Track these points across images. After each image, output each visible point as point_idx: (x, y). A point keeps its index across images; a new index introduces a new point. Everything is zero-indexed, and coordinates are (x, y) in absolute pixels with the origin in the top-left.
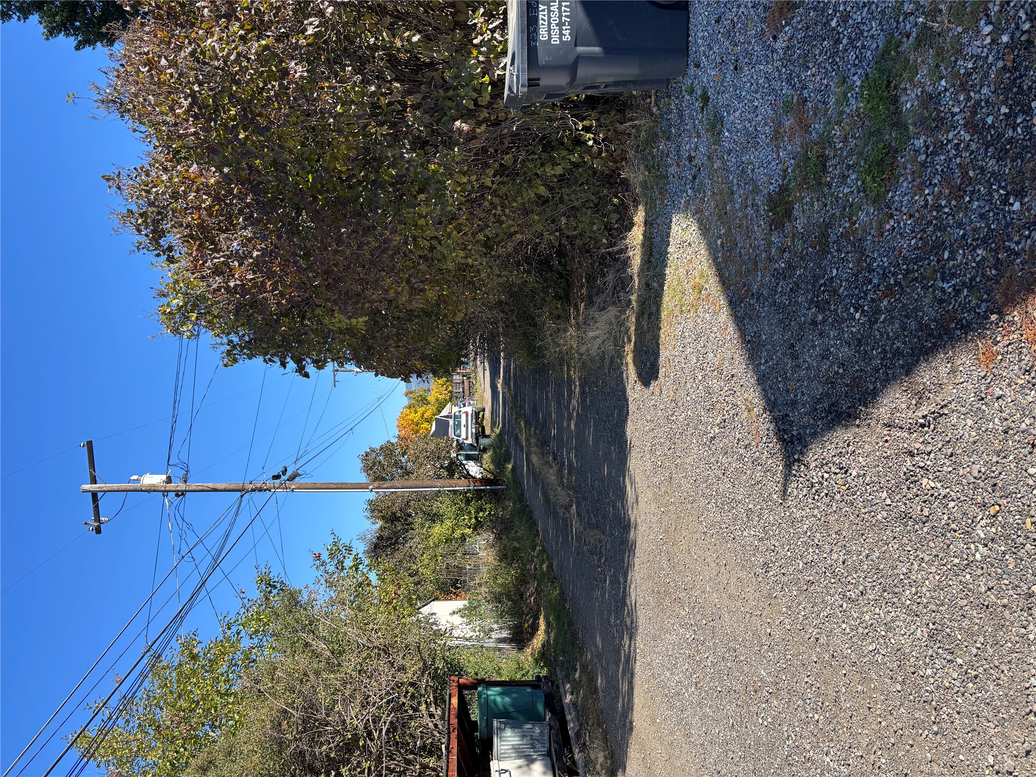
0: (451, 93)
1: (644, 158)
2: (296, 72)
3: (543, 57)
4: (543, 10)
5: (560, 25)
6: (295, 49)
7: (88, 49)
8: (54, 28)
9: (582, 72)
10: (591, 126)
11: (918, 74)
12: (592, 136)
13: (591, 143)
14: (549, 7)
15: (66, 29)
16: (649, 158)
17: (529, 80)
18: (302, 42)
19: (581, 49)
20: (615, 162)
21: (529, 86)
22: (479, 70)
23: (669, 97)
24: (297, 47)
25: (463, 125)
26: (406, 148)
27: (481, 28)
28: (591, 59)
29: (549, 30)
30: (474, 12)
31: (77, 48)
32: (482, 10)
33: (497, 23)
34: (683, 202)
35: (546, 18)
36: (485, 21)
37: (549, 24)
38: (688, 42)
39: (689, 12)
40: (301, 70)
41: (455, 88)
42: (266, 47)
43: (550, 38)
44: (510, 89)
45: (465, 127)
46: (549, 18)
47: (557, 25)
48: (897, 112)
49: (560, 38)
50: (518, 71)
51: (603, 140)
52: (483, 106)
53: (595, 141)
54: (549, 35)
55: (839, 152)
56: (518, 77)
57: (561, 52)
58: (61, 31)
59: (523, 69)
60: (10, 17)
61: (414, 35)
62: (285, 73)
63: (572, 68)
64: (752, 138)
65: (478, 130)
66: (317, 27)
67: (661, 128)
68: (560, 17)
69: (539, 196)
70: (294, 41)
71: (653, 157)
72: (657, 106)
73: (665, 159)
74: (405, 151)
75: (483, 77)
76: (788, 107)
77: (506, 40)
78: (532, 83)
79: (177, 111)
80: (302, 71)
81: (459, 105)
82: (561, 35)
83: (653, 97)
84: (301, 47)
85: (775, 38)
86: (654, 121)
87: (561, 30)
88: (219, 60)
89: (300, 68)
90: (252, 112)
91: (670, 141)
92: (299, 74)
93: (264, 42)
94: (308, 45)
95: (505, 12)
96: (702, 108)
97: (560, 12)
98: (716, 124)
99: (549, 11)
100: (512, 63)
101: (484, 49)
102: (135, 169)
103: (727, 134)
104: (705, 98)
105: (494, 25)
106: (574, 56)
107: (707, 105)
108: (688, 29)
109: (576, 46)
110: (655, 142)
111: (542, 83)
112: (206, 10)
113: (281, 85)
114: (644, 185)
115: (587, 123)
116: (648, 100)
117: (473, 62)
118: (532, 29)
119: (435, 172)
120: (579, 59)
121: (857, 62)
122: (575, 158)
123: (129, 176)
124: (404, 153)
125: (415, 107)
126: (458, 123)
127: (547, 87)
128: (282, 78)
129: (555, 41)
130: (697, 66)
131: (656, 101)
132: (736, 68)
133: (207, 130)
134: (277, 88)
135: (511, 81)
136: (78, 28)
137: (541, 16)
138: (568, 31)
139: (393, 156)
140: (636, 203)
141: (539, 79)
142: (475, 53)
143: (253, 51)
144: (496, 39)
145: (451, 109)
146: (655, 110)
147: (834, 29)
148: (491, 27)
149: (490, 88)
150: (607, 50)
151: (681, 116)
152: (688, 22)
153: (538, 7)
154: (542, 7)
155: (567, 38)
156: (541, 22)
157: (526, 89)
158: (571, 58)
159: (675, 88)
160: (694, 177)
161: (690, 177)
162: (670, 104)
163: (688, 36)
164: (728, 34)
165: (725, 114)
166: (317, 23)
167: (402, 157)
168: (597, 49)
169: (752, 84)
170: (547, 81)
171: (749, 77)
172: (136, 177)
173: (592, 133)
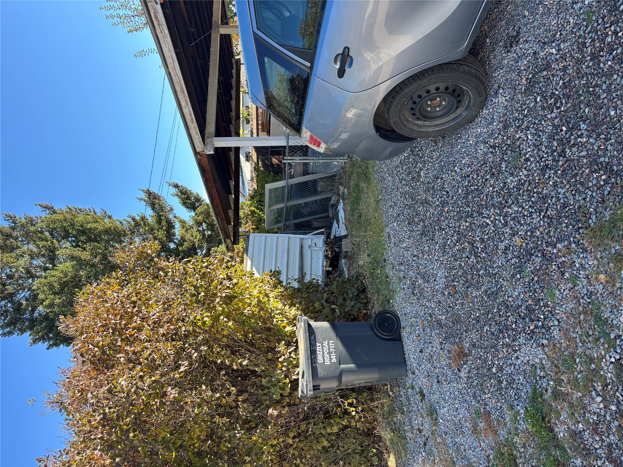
0: (266, 391)
1: (389, 423)
2: (171, 394)
3: (321, 372)
4: (319, 346)
5: (330, 353)
6: (172, 380)
7: (55, 348)
8: (36, 339)
9: (345, 379)
10: (353, 403)
11: (561, 416)
12: (354, 409)
13: (354, 413)
14: (322, 344)
15: (44, 339)
16: (392, 423)
17: (314, 386)
18: (177, 376)
19: (343, 366)
20: (371, 423)
21: (314, 390)
22: (283, 376)
23: (398, 386)
24: (173, 379)
25: (274, 411)
26: (237, 430)
27: (283, 352)
28: (349, 371)
29: (323, 357)
30: (279, 344)
31: (48, 349)
32: (283, 342)
33: (292, 349)
34: (420, 460)
35: (321, 350)
36: (286, 348)
37: (323, 353)
38: (405, 358)
39: (402, 342)
40: (174, 392)
41: (268, 388)
42: (154, 382)
43: (324, 361)
44: (302, 391)
45: (275, 413)
46: (323, 350)
47: (328, 353)
48: (555, 437)
49: (330, 361)
50: (307, 382)
51: (361, 411)
52: (286, 396)
53: (357, 412)
54: (324, 359)
55: (523, 454)
56: (307, 385)
57: (332, 369)
58: (40, 340)
59: (309, 380)
60: (13, 333)
61: (244, 361)
62: (165, 394)
63: (339, 378)
64: (459, 427)
65: (283, 412)
66: (187, 366)
67: (397, 405)
68: (329, 349)
69: (324, 447)
70: (172, 376)
71: (395, 423)
72: (392, 391)
73: (402, 426)
74: (237, 432)
75: (285, 379)
76: (478, 413)
77: (298, 358)
78: (316, 388)
79: (92, 423)
80: (175, 394)
81: (271, 398)
82: (331, 359)
83: (389, 386)
84: (176, 379)
85: (459, 370)
86: (391, 401)
87: (330, 356)
88: (124, 393)
89: (173, 391)
90: (140, 420)
91: (404, 414)
92: (172, 396)
93: (153, 378)
94: (180, 377)
95: (297, 342)
96: (422, 400)
97: (329, 346)
98: (432, 412)
99: (323, 346)
100: (303, 377)
101: (285, 364)
102: (60, 451)
103: (441, 421)
104: (423, 395)
105: (291, 350)
106: (339, 370)
107: (424, 399)
108: (404, 350)
109: (340, 364)
110: (394, 414)
111: (321, 387)
112: (122, 358)
113: (161, 402)
114: (391, 440)
115: (350, 401)
116: (386, 387)
117: (279, 371)
118: (313, 357)
119: (256, 441)
120: (342, 372)
121: (516, 397)
122: (345, 423)
123: (54, 457)
124: (236, 433)
125: (244, 401)
126: (270, 411)
127: (324, 389)
128: (162, 397)
129: (327, 362)
130: (414, 373)
131: (391, 388)
132: (438, 382)
133: (109, 434)
134: (158, 404)
135: (303, 387)
136: (51, 338)
137: (318, 349)
138: (335, 357)
139: (229, 436)
140: (389, 453)
141: (319, 386)
142: (280, 366)
143: (146, 385)
144: (292, 357)
145: (266, 400)
146: (391, 393)
147: (495, 374)
148: (289, 351)
149: (289, 385)
150: (359, 366)
151: (408, 400)
152: (403, 347)
153: (316, 345)
154: (318, 344)
155: (334, 360)
156: (318, 352)
157: (312, 393)
158: (337, 373)
159: (402, 383)
160: (425, 444)
161: (422, 443)
162: (400, 391)
163: (404, 354)
164: (429, 360)
165: (437, 407)
166: (186, 364)
167: (235, 436)
168: (352, 366)
169: (451, 393)
170: (324, 386)
171: (448, 388)
172: (59, 457)
173: (354, 407)
